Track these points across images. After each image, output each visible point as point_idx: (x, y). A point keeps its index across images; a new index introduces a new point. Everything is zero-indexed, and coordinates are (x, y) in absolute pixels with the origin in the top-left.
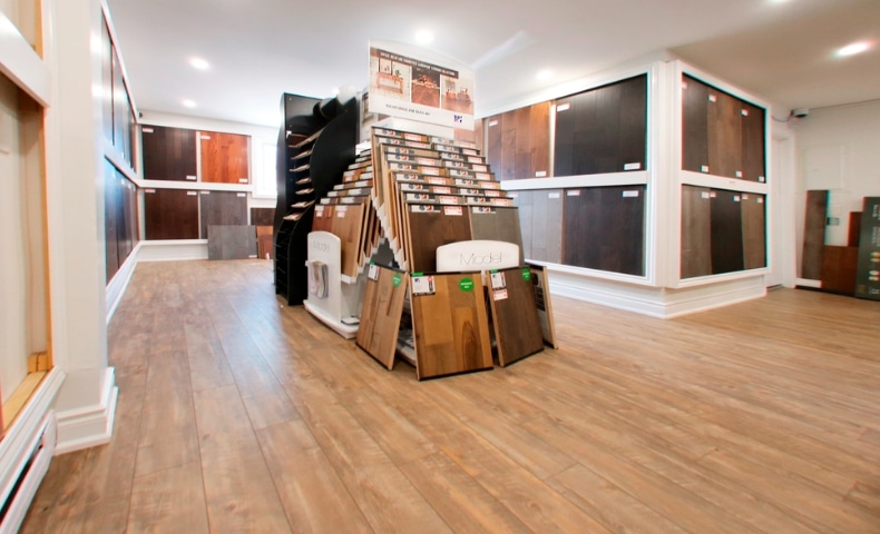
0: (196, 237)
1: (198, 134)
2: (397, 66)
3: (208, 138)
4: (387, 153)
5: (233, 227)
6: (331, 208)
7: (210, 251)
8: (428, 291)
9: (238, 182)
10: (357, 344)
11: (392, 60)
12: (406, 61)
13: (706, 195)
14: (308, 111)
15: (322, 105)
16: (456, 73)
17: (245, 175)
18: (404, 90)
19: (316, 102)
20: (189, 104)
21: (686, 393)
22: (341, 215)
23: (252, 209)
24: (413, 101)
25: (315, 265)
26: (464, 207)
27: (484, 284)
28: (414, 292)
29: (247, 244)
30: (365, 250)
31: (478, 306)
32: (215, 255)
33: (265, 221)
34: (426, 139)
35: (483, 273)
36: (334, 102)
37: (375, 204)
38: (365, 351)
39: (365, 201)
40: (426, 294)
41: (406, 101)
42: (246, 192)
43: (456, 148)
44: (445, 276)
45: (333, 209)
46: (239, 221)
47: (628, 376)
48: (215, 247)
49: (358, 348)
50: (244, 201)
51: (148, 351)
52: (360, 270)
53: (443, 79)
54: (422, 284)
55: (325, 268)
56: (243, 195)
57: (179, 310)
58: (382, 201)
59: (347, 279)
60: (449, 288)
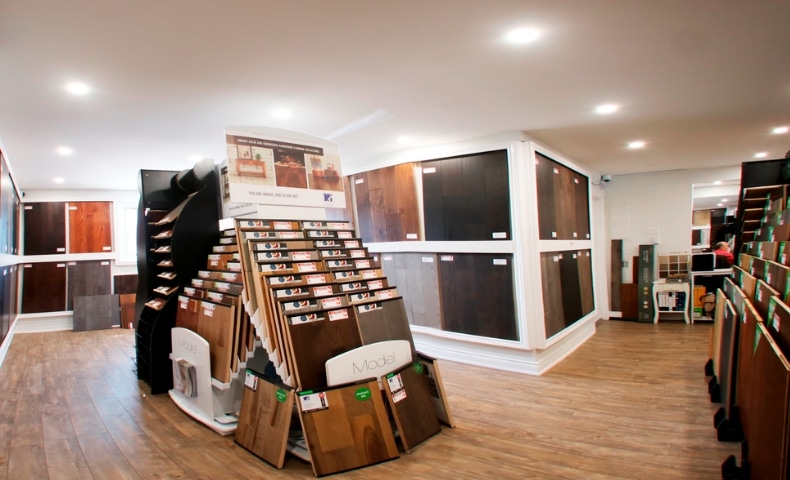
0: (63, 309)
1: (67, 205)
2: (257, 150)
3: (75, 208)
4: (256, 252)
5: (97, 297)
6: (196, 302)
7: (75, 322)
8: (320, 406)
9: (102, 251)
10: (235, 441)
11: (251, 145)
12: (265, 144)
13: (556, 259)
14: (165, 184)
15: (179, 178)
16: (321, 150)
17: (109, 243)
18: (268, 174)
19: (173, 175)
20: (59, 180)
21: (572, 451)
22: (208, 313)
23: (115, 277)
24: (279, 184)
25: (181, 364)
26: (350, 309)
27: (381, 388)
28: (304, 409)
29: (110, 314)
30: (239, 354)
31: (378, 412)
32: (79, 326)
33: (128, 288)
34: (297, 225)
35: (379, 380)
36: (191, 174)
37: (248, 309)
38: (247, 449)
39: (237, 302)
40: (318, 410)
41: (270, 186)
42: (109, 260)
43: (330, 232)
44: (338, 390)
45: (199, 305)
46: (102, 290)
47: (525, 446)
48: (80, 318)
49: (237, 446)
50: (107, 269)
51: (9, 443)
52: (234, 376)
53: (307, 157)
54: (312, 402)
55: (192, 371)
56: (107, 263)
57: (40, 397)
58: (255, 306)
59: (220, 385)
60: (344, 400)
